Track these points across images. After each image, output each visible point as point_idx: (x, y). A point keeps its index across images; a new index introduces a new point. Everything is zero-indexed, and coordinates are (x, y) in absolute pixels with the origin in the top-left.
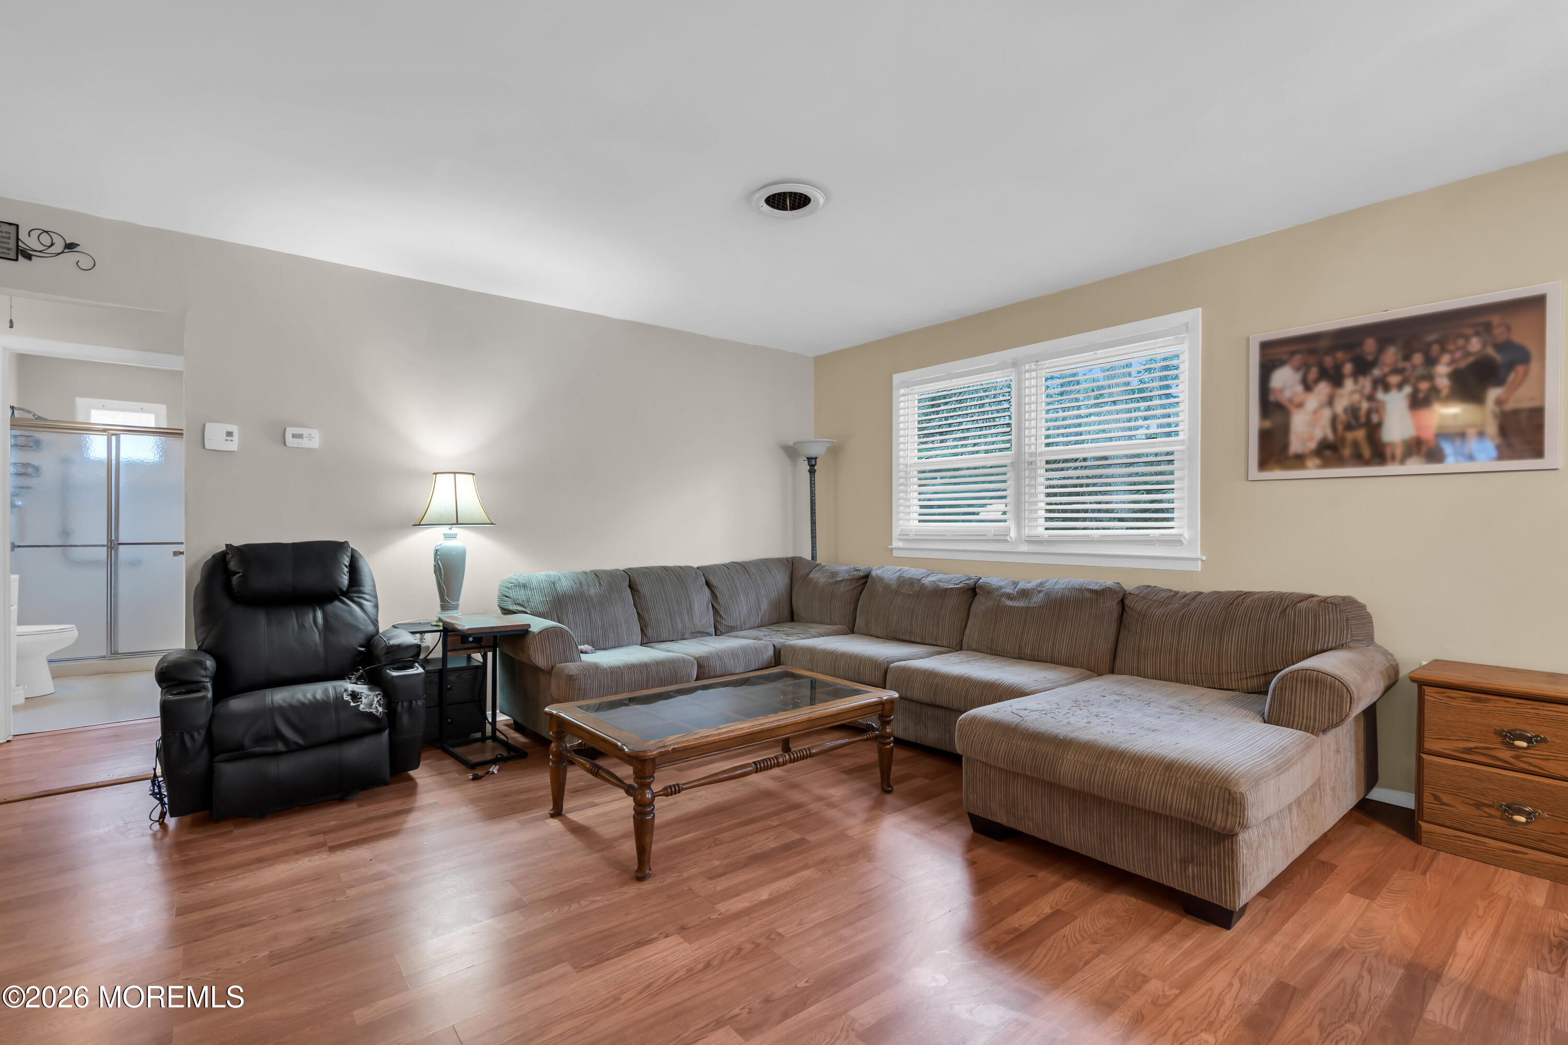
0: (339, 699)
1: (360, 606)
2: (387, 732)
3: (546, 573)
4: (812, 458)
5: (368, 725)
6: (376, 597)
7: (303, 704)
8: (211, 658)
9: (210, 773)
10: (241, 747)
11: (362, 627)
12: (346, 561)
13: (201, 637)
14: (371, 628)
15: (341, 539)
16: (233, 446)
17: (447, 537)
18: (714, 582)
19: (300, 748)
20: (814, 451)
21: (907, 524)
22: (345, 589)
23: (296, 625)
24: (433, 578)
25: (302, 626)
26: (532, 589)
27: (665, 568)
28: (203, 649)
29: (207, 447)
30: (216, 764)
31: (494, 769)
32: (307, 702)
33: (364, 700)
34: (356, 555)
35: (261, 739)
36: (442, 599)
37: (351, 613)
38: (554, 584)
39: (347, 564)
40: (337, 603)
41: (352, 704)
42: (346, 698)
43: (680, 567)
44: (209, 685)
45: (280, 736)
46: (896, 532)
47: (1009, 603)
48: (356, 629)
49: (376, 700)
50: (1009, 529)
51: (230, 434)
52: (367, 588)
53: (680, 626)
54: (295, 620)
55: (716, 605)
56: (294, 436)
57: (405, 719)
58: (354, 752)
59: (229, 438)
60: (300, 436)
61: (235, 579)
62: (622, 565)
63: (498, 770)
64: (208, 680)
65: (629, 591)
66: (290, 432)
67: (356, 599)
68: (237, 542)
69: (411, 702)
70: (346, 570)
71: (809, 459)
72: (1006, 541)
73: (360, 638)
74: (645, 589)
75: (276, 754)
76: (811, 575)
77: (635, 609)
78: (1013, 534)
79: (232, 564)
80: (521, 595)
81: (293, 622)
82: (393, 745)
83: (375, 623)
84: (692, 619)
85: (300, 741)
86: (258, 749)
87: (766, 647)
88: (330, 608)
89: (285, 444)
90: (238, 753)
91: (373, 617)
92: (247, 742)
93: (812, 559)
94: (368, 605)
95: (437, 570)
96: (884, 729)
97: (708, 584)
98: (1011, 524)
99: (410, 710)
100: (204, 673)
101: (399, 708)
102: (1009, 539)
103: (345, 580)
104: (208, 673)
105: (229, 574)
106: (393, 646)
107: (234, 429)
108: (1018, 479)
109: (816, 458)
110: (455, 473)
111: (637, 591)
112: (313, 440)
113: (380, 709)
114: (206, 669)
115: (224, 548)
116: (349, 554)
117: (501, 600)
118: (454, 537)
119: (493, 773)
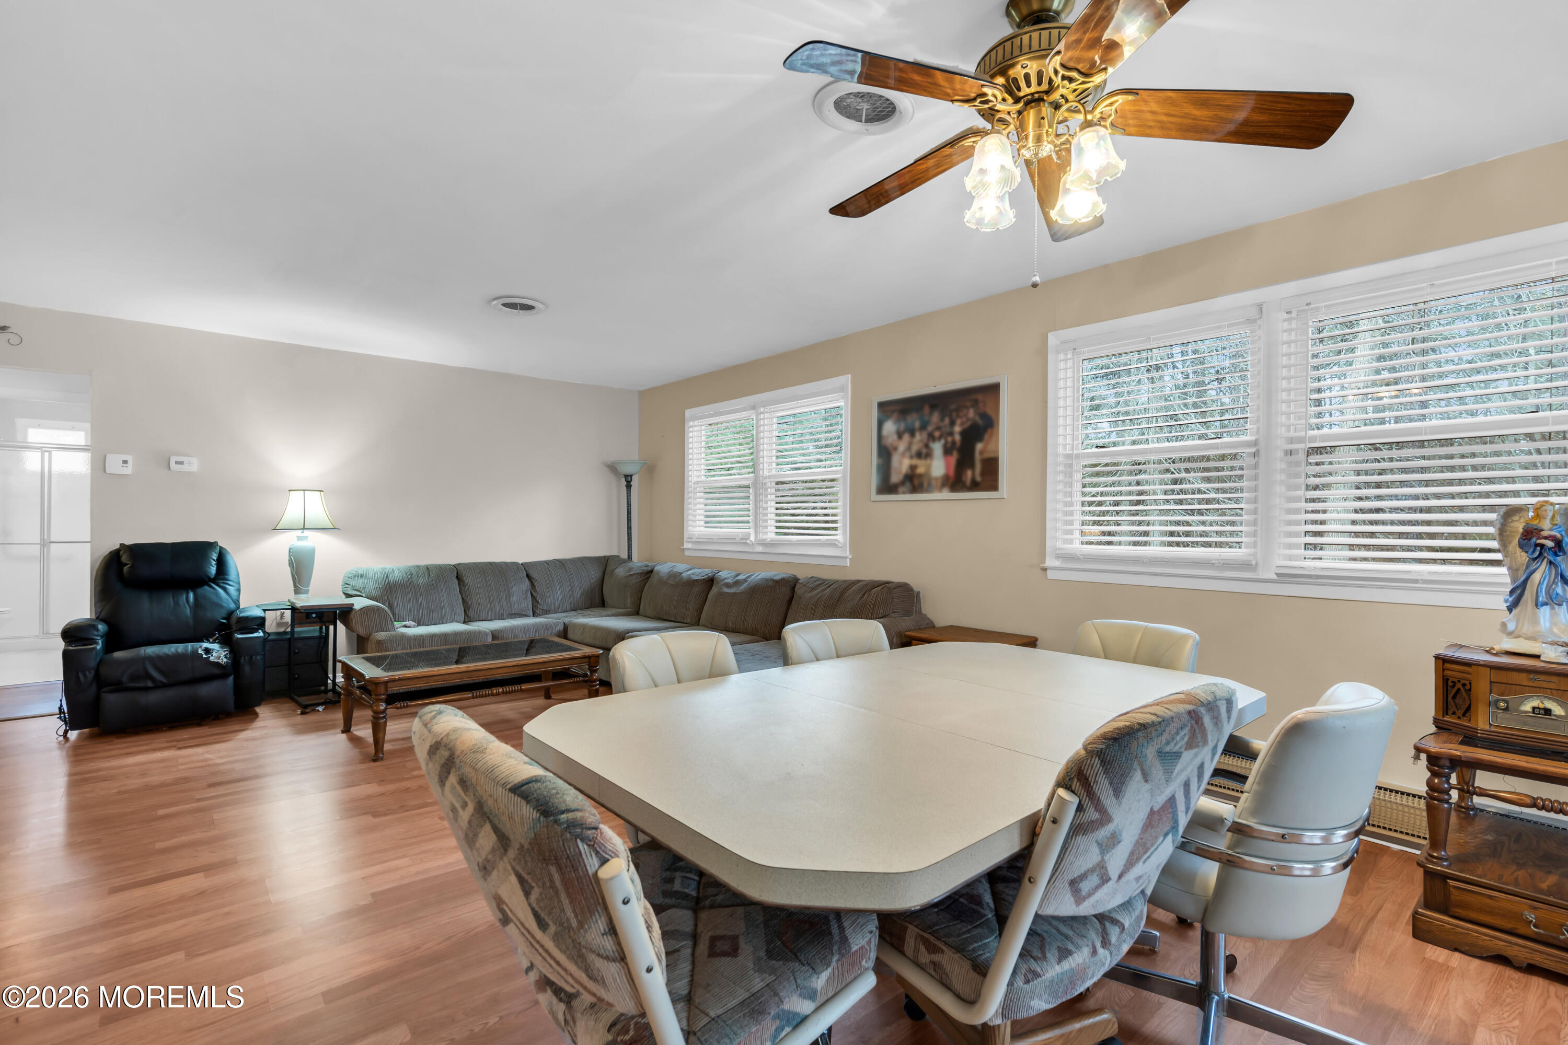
0: (195, 653)
1: (225, 589)
2: (232, 678)
3: (382, 566)
4: (628, 476)
5: (216, 671)
6: (239, 584)
7: (167, 655)
8: (103, 623)
9: (98, 700)
10: (119, 683)
11: (224, 605)
12: (215, 556)
13: (99, 610)
14: (232, 606)
15: (211, 540)
16: (128, 470)
17: (299, 538)
18: (534, 574)
19: (164, 686)
20: (628, 470)
21: (695, 529)
22: (212, 577)
23: (172, 603)
24: (288, 570)
25: (177, 603)
26: (368, 578)
27: (491, 563)
28: (99, 618)
29: (108, 471)
30: (102, 694)
31: (320, 708)
32: (170, 653)
33: (214, 654)
34: (224, 552)
35: (133, 678)
36: (295, 586)
37: (217, 594)
38: (387, 575)
39: (215, 558)
40: (206, 588)
41: (204, 656)
42: (200, 651)
43: (505, 563)
44: (100, 641)
45: (149, 677)
46: (686, 536)
47: (726, 590)
48: (221, 606)
49: (224, 654)
50: (749, 534)
51: (125, 462)
52: (232, 575)
53: (498, 609)
54: (171, 600)
55: (534, 593)
56: (177, 463)
57: (247, 668)
58: (207, 690)
59: (125, 465)
60: (182, 463)
61: (126, 569)
62: (453, 561)
63: (324, 709)
64: (99, 638)
65: (456, 582)
66: (173, 460)
67: (221, 584)
68: (129, 542)
69: (251, 657)
70: (214, 563)
71: (626, 476)
72: (746, 543)
73: (223, 613)
74: (469, 580)
75: (146, 689)
76: (616, 570)
77: (460, 596)
78: (752, 538)
79: (123, 558)
80: (359, 583)
81: (169, 600)
82: (237, 687)
83: (237, 602)
84: (510, 603)
85: (164, 680)
86: (132, 685)
87: (557, 624)
88: (200, 591)
89: (170, 469)
90: (118, 687)
91: (235, 598)
92: (125, 679)
93: (628, 558)
94: (232, 590)
95: (291, 563)
96: (591, 675)
97: (528, 576)
98: (752, 531)
99: (251, 662)
100: (96, 633)
101: (242, 660)
102: (748, 542)
103: (213, 570)
104: (100, 633)
105: (122, 565)
106: (242, 617)
107: (129, 458)
108: (756, 496)
109: (631, 476)
110: (304, 490)
111: (463, 581)
112: (193, 465)
113: (225, 660)
114: (98, 630)
115: (118, 547)
116: (217, 551)
117: (343, 587)
118: (306, 538)
119: (318, 711)
